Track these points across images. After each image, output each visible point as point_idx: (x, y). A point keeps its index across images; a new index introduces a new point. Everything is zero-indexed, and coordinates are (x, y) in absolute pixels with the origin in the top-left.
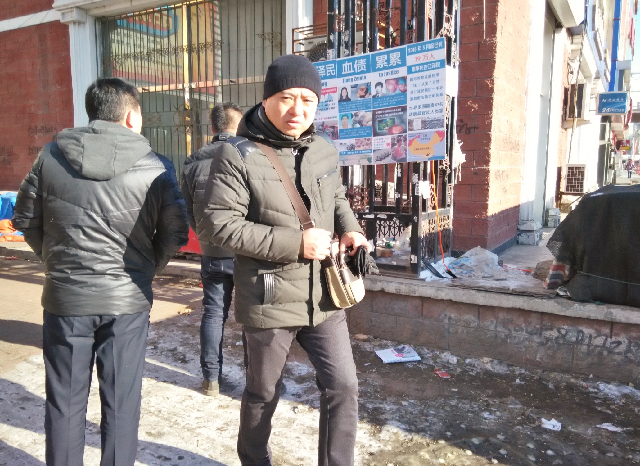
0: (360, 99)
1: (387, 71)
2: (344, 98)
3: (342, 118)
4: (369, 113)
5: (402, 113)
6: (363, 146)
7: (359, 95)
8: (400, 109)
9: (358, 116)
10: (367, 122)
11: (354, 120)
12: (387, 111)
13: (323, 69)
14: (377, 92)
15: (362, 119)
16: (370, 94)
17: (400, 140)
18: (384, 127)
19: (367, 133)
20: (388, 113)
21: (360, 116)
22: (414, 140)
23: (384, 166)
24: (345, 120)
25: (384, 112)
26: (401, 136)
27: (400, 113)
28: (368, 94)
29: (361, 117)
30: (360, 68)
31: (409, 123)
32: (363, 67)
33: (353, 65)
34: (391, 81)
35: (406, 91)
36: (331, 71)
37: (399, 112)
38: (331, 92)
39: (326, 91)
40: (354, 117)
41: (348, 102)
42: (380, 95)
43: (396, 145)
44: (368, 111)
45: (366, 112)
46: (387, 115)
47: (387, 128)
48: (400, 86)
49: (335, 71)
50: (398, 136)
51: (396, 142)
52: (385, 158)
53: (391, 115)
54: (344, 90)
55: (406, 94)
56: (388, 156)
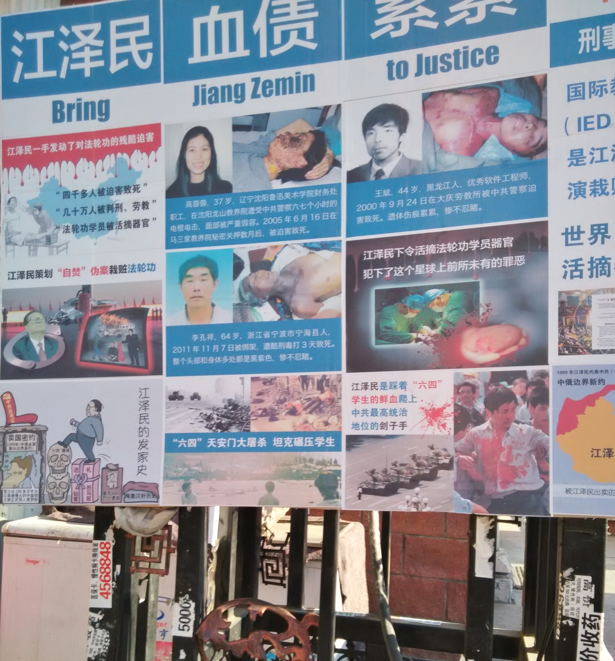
0: (277, 185)
1: (429, 51)
2: (197, 178)
3: (183, 275)
4: (325, 254)
6: (293, 412)
7: (273, 168)
8: (509, 242)
9: (268, 266)
10: (319, 300)
11: (246, 287)
12: (431, 249)
13: (90, 40)
14: (374, 152)
15: (287, 282)
16: (336, 163)
18: (413, 328)
20: (436, 258)
21: (277, 267)
22: (590, 400)
24: (197, 284)
25: (410, 251)
26: (510, 377)
28: (325, 163)
29: (285, 273)
31: (562, 312)
32: (302, 33)
33: (249, 21)
34: (455, 101)
35: (543, 147)
36: (134, 48)
37: (501, 252)
39: (107, 142)
40: (246, 272)
41: (218, 200)
42: (388, 169)
43: (479, 419)
44: (325, 246)
45: (313, 248)
46: (431, 268)
47: (426, 331)
48: (508, 124)
49: (155, 51)
50: (496, 378)
51: (480, 406)
53: (452, 266)
54: (199, 142)
55: (544, 163)
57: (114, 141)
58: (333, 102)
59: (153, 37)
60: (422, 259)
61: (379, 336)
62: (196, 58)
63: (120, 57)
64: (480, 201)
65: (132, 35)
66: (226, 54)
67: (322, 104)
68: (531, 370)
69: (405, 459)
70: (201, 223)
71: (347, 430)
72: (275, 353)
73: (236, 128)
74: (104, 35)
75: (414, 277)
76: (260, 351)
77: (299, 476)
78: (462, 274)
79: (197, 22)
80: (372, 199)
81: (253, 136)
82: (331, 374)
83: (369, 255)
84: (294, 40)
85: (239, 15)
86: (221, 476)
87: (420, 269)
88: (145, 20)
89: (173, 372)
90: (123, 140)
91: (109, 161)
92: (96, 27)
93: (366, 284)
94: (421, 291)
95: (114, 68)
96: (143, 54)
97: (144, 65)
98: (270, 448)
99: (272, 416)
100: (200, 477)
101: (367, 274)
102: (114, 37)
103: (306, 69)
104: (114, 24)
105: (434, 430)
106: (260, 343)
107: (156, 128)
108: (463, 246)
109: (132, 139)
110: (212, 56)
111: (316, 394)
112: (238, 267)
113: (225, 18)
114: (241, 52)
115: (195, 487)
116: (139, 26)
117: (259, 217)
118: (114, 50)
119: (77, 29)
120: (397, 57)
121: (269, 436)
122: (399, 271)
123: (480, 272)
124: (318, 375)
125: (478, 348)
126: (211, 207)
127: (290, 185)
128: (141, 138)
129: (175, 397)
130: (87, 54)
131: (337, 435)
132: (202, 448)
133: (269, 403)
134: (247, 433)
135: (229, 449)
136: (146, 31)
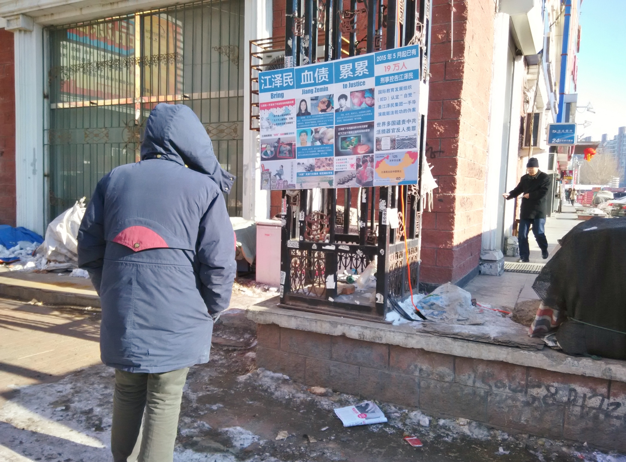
0: (320, 113)
1: (352, 82)
2: (303, 112)
3: (300, 135)
4: (330, 129)
5: (369, 130)
6: (324, 166)
7: (319, 109)
8: (367, 126)
9: (318, 132)
10: (329, 140)
11: (314, 137)
12: (352, 128)
13: (279, 78)
14: (340, 105)
15: (322, 136)
16: (333, 108)
17: (367, 161)
18: (348, 146)
19: (328, 152)
20: (353, 130)
21: (320, 132)
22: (381, 161)
23: (346, 190)
24: (303, 137)
25: (347, 128)
26: (367, 156)
27: (367, 130)
28: (330, 108)
29: (322, 134)
30: (322, 78)
31: (377, 142)
32: (325, 77)
33: (314, 74)
34: (357, 94)
35: (373, 105)
36: (289, 80)
37: (365, 128)
38: (288, 105)
39: (283, 103)
40: (314, 134)
41: (308, 117)
42: (343, 109)
43: (361, 166)
44: (330, 127)
45: (328, 128)
46: (352, 132)
47: (351, 147)
48: (367, 99)
49: (294, 81)
50: (364, 157)
51: (361, 163)
52: (348, 181)
53: (356, 132)
54: (303, 103)
55: (374, 108)
56: (351, 180)
57: (285, 103)
58: (332, 94)
59: (293, 78)
60: (350, 130)
61: (342, 148)
62: (303, 83)
63: (286, 83)
64: (362, 117)
65: (288, 77)
66: (309, 82)
67: (329, 94)
68: (371, 155)
69: (346, 176)
70: (304, 122)
71: (335, 170)
72: (320, 153)
73: (312, 100)
74: (282, 77)
75: (348, 134)
76: (317, 152)
77: (325, 181)
78: (358, 133)
79: (303, 74)
80: (340, 116)
81: (315, 101)
82: (331, 157)
83: (339, 129)
84: (323, 79)
85: (312, 73)
86: (308, 182)
87: (349, 132)
88: (291, 73)
89: (299, 158)
90: (287, 103)
91: (284, 108)
92: (280, 75)
93: (339, 136)
94: (350, 137)
95: (285, 85)
96: (291, 82)
97: (291, 85)
98: (319, 175)
99: (319, 167)
100: (304, 182)
101: (339, 134)
102: (284, 77)
103: (326, 86)
104: (284, 74)
105: (352, 169)
106: (317, 150)
107: (294, 100)
108: (358, 127)
109: (289, 102)
110: (306, 83)
111: (328, 162)
112: (312, 132)
113: (309, 73)
114: (312, 82)
115: (303, 185)
116: (290, 75)
117: (316, 121)
118: (285, 81)
119: (276, 76)
120: (345, 83)
121: (319, 172)
122: (345, 133)
123: (361, 133)
124: (329, 157)
125: (361, 150)
126: (306, 118)
127: (323, 113)
128: (291, 102)
129: (299, 164)
130: (278, 82)
131: (333, 171)
132: (305, 175)
133: (319, 164)
134: (314, 172)
135: (310, 176)
136: (291, 76)
